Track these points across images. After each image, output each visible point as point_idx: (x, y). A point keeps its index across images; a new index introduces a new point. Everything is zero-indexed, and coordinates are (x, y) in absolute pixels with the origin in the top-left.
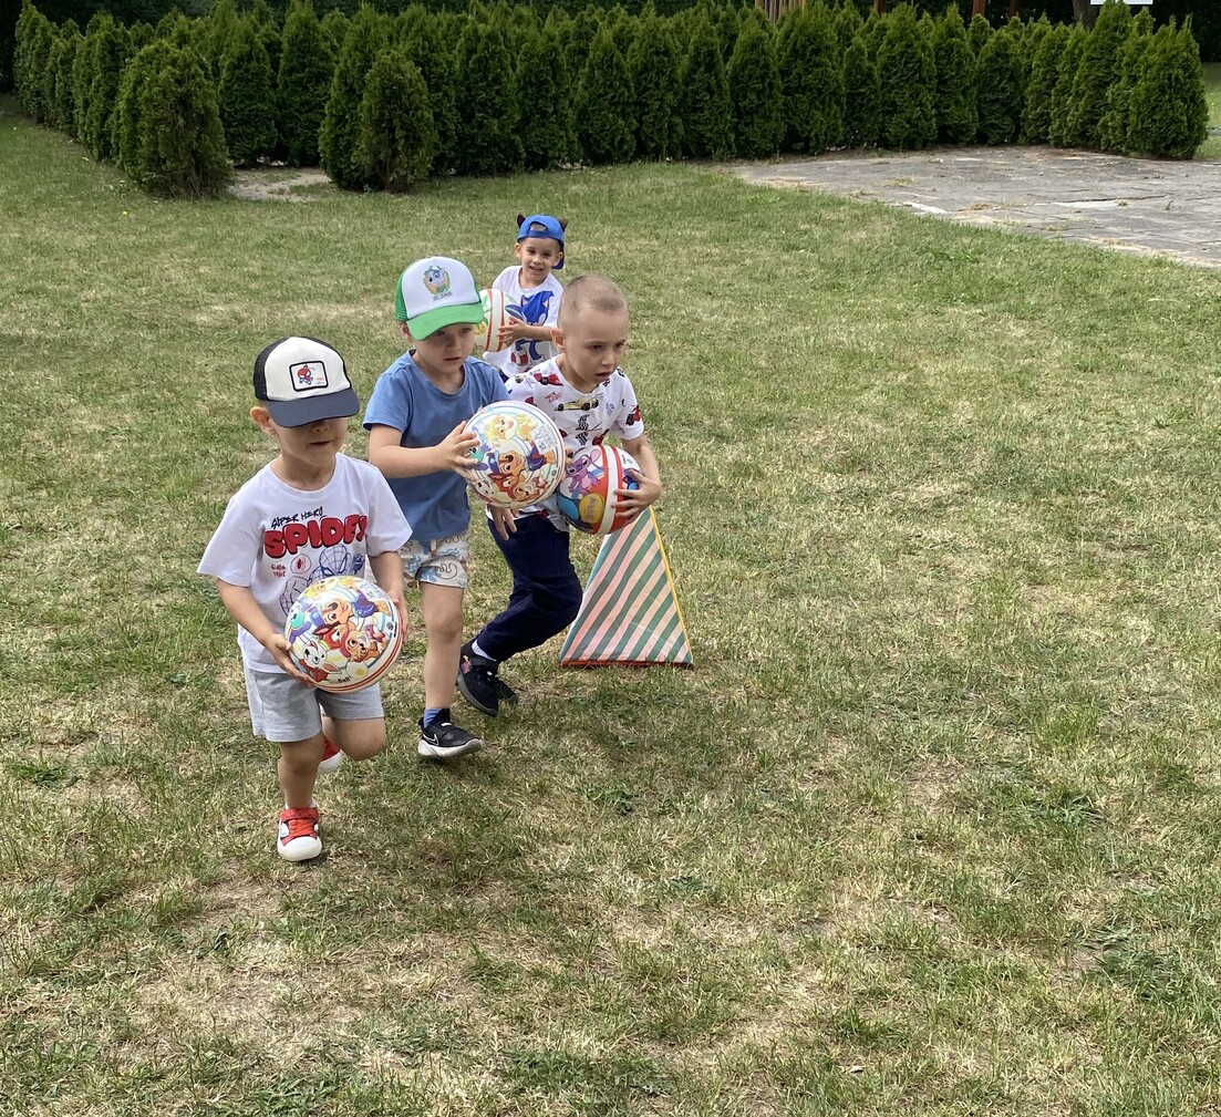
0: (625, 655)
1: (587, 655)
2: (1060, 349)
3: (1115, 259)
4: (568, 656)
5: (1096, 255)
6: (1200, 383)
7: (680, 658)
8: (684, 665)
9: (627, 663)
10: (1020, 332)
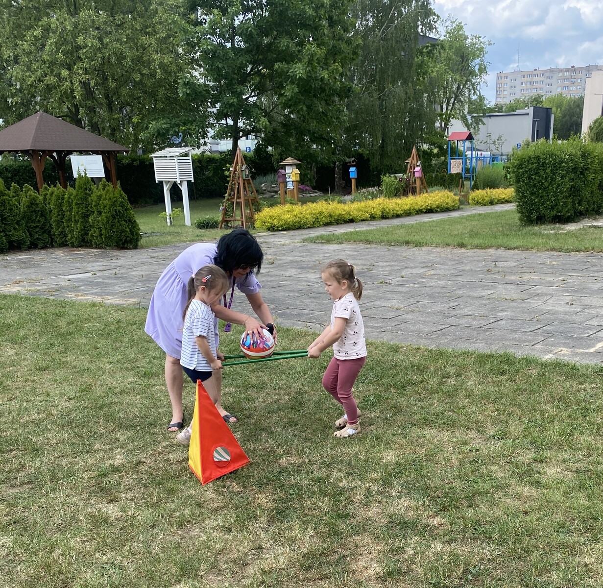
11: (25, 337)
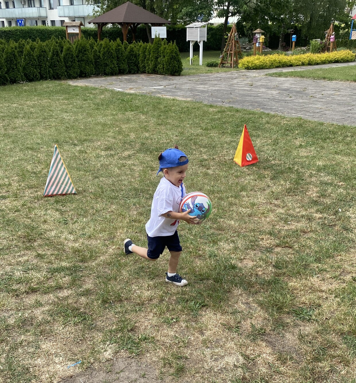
0: (60, 193)
1: (50, 194)
2: (153, 120)
3: (164, 99)
4: (46, 194)
5: (159, 98)
6: (185, 126)
7: (73, 192)
8: (74, 194)
9: (60, 194)
10: (144, 117)
11: (147, 112)
